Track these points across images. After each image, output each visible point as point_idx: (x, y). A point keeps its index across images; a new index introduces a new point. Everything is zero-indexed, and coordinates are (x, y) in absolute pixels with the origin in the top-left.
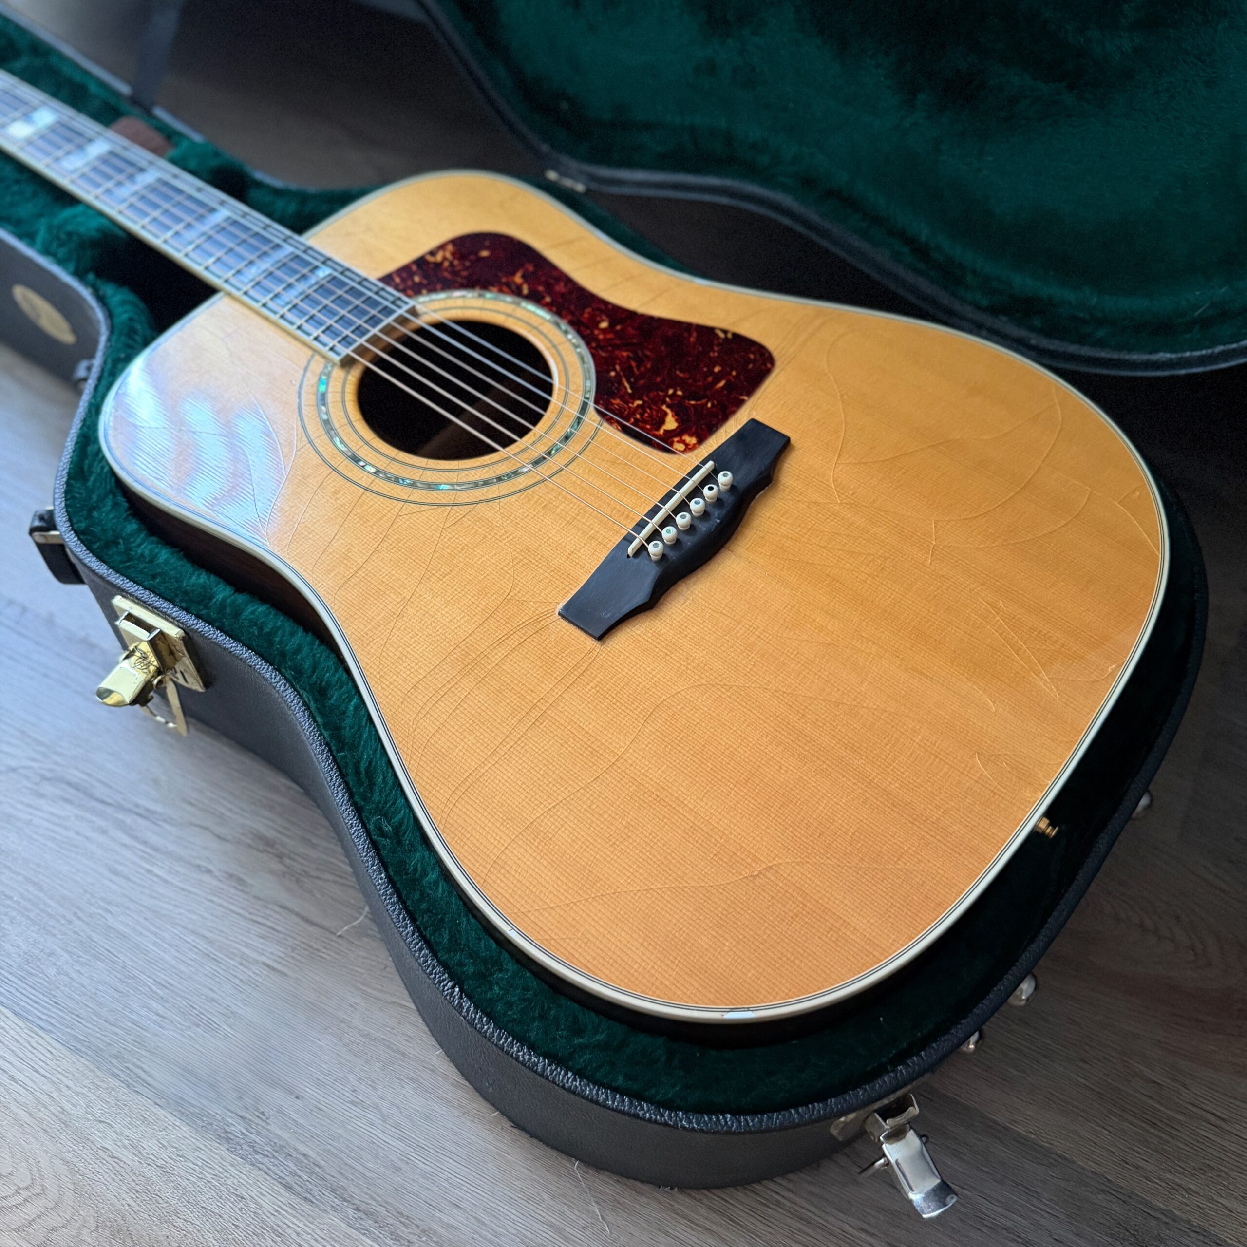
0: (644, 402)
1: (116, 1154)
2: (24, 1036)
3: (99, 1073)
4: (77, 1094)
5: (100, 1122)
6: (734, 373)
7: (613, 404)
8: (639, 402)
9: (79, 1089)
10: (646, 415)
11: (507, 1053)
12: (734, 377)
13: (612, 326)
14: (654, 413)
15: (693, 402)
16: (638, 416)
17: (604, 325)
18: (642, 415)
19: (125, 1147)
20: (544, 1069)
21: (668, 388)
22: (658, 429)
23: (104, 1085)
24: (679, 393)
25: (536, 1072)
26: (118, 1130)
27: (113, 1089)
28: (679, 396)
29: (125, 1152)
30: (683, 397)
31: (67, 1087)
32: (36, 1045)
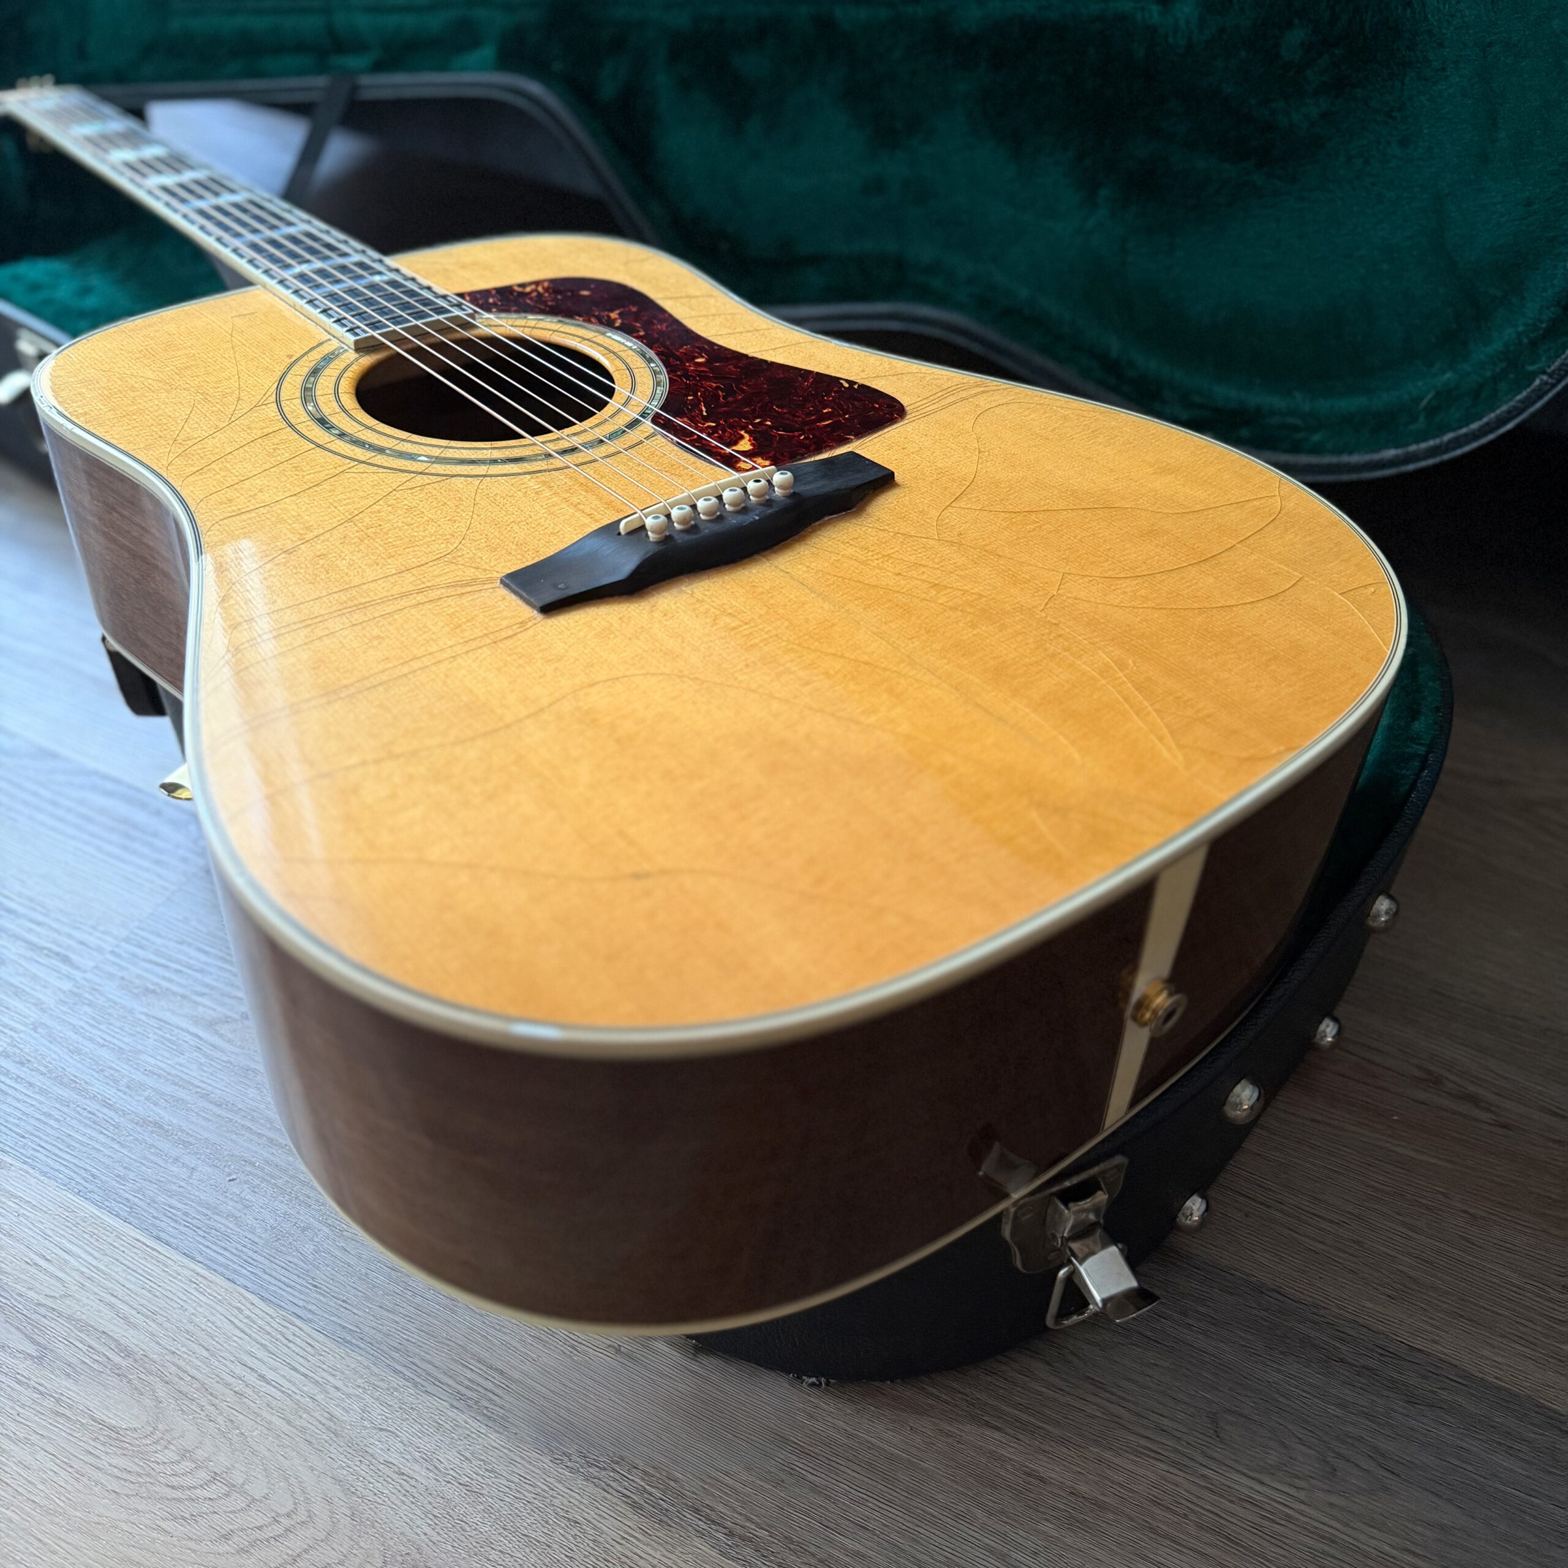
1: (406, 1470)
2: (276, 1326)
3: (377, 1370)
4: (349, 1396)
5: (381, 1430)
9: (352, 1391)
19: (416, 1461)
23: (384, 1385)
26: (405, 1440)
27: (396, 1390)
29: (417, 1467)
31: (336, 1388)
32: (291, 1338)
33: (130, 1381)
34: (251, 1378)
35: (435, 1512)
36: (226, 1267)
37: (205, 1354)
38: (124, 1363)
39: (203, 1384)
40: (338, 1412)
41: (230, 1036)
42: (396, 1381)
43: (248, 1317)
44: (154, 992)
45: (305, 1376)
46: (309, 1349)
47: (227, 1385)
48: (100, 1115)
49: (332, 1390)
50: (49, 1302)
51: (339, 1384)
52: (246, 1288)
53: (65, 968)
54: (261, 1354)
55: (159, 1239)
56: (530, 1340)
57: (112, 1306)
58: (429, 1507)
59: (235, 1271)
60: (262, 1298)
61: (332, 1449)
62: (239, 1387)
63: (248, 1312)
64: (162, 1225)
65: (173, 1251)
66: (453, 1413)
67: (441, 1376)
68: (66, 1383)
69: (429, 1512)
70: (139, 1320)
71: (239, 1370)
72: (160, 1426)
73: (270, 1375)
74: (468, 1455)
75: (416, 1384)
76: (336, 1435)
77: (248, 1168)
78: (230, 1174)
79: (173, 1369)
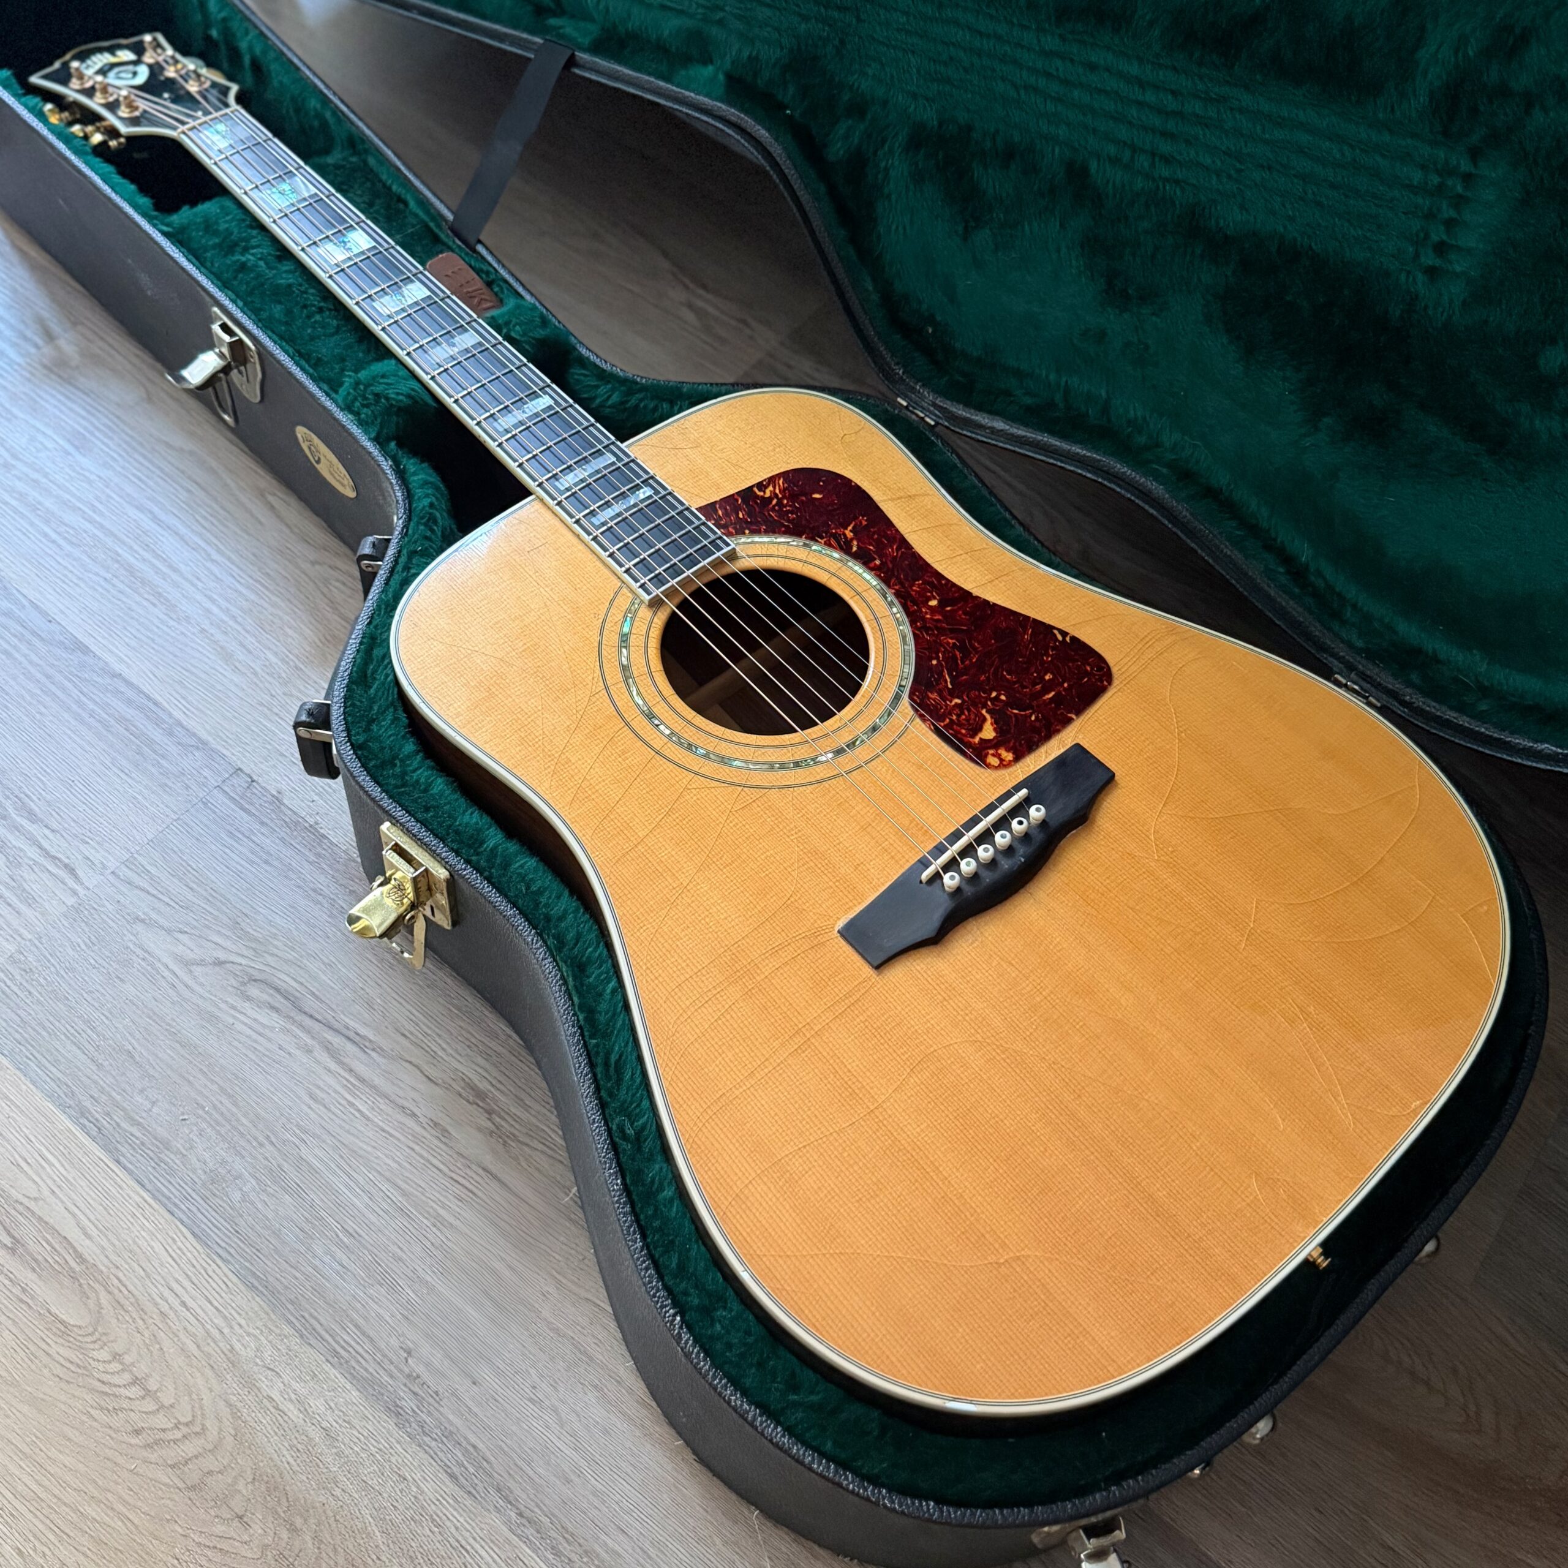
0: (964, 701)
1: (281, 1407)
3: (273, 1317)
4: (249, 1334)
5: (269, 1369)
6: (1065, 685)
7: (929, 700)
8: (958, 701)
9: (251, 1330)
10: (964, 717)
11: (720, 1394)
12: (1064, 689)
13: (942, 605)
14: (973, 717)
15: (1016, 711)
16: (954, 717)
17: (934, 603)
18: (959, 716)
19: (291, 1400)
20: (754, 1418)
21: (992, 690)
22: (973, 736)
23: (278, 1331)
24: (1003, 698)
25: (746, 1420)
26: (286, 1382)
27: (286, 1337)
28: (1002, 701)
29: (292, 1407)
30: (1006, 704)
31: (240, 1325)
32: (211, 1273)
33: (80, 1285)
34: (176, 1303)
35: (299, 1446)
36: (169, 1198)
37: (142, 1273)
38: (77, 1269)
39: (137, 1300)
40: (238, 1346)
41: (202, 980)
42: (287, 1330)
43: (180, 1249)
44: (143, 921)
45: (216, 1308)
46: (224, 1287)
47: (156, 1304)
48: (84, 1035)
49: (236, 1327)
50: (25, 1201)
51: (243, 1322)
52: (182, 1222)
53: (71, 882)
54: (186, 1283)
55: (118, 1162)
56: (399, 1316)
57: (74, 1216)
58: (295, 1442)
59: (175, 1205)
60: (193, 1234)
61: (228, 1377)
62: (165, 1308)
63: (179, 1243)
64: (123, 1149)
65: (129, 1177)
66: (327, 1367)
67: (323, 1333)
68: (32, 1276)
69: (294, 1446)
70: (94, 1232)
71: (167, 1293)
72: (100, 1329)
73: (190, 1303)
74: (333, 1405)
75: (302, 1336)
76: (234, 1366)
77: (200, 1112)
78: (183, 1114)
79: (116, 1282)
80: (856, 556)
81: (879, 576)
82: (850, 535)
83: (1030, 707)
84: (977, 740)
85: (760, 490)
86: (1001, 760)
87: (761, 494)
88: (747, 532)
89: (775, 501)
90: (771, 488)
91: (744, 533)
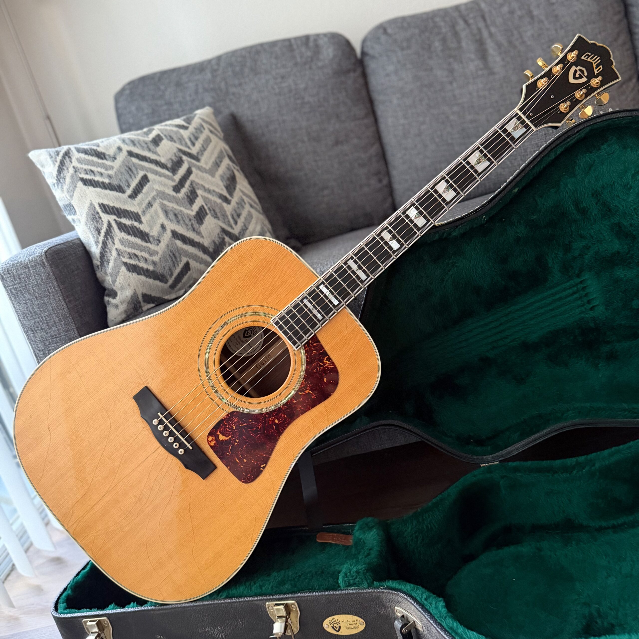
0: (234, 430)
6: (242, 466)
7: (235, 418)
8: (234, 428)
10: (228, 429)
12: (240, 466)
13: (276, 424)
14: (228, 433)
15: (230, 448)
16: (227, 426)
17: (277, 421)
18: (228, 428)
21: (239, 440)
22: (220, 432)
24: (236, 444)
28: (235, 443)
30: (233, 445)
80: (297, 394)
81: (288, 402)
82: (307, 392)
83: (232, 453)
84: (219, 433)
85: (327, 359)
86: (210, 441)
87: (325, 359)
88: (307, 354)
89: (322, 364)
90: (328, 362)
91: (306, 353)
